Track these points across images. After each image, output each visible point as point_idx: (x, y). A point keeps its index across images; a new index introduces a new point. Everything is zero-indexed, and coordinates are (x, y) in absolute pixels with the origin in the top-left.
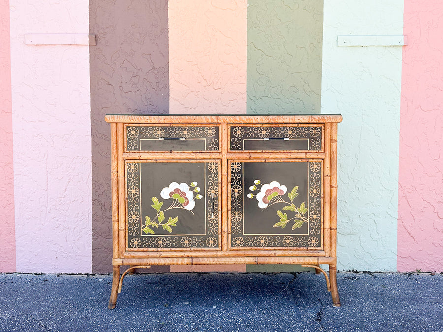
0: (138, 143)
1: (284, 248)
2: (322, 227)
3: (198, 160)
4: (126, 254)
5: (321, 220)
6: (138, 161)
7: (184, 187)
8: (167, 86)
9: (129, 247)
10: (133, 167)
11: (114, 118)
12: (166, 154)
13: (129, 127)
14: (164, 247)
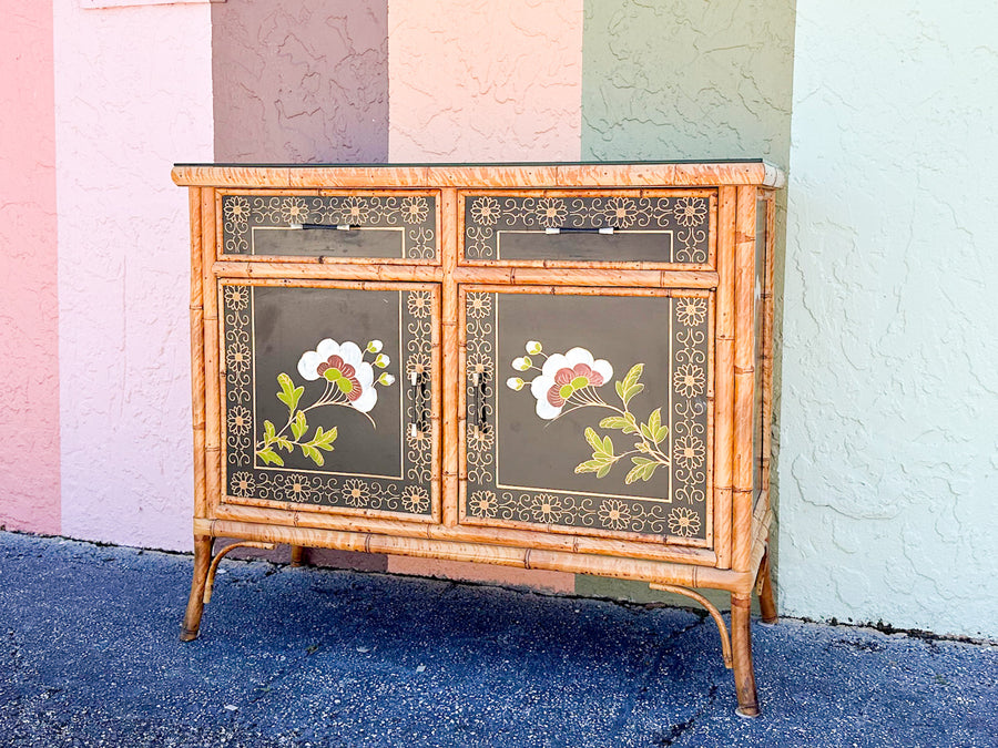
0: (247, 236)
1: (602, 533)
2: (710, 484)
3: (383, 285)
4: (221, 511)
5: (705, 463)
6: (246, 282)
7: (350, 352)
8: (383, 100)
9: (230, 493)
10: (236, 296)
11: (190, 173)
12: (309, 266)
13: (229, 197)
14: (305, 502)
